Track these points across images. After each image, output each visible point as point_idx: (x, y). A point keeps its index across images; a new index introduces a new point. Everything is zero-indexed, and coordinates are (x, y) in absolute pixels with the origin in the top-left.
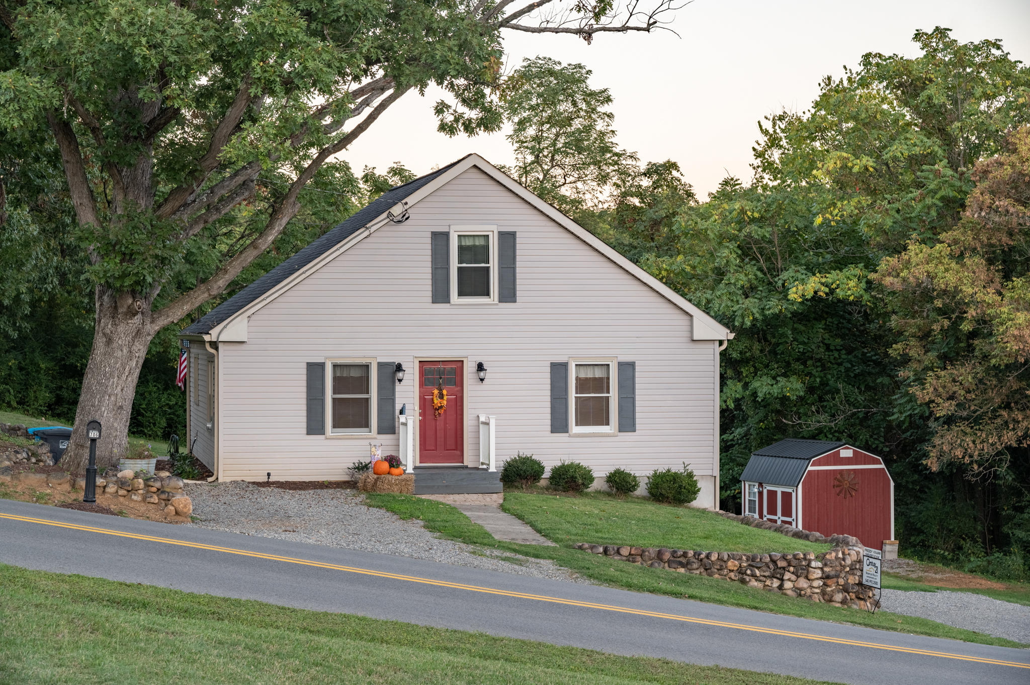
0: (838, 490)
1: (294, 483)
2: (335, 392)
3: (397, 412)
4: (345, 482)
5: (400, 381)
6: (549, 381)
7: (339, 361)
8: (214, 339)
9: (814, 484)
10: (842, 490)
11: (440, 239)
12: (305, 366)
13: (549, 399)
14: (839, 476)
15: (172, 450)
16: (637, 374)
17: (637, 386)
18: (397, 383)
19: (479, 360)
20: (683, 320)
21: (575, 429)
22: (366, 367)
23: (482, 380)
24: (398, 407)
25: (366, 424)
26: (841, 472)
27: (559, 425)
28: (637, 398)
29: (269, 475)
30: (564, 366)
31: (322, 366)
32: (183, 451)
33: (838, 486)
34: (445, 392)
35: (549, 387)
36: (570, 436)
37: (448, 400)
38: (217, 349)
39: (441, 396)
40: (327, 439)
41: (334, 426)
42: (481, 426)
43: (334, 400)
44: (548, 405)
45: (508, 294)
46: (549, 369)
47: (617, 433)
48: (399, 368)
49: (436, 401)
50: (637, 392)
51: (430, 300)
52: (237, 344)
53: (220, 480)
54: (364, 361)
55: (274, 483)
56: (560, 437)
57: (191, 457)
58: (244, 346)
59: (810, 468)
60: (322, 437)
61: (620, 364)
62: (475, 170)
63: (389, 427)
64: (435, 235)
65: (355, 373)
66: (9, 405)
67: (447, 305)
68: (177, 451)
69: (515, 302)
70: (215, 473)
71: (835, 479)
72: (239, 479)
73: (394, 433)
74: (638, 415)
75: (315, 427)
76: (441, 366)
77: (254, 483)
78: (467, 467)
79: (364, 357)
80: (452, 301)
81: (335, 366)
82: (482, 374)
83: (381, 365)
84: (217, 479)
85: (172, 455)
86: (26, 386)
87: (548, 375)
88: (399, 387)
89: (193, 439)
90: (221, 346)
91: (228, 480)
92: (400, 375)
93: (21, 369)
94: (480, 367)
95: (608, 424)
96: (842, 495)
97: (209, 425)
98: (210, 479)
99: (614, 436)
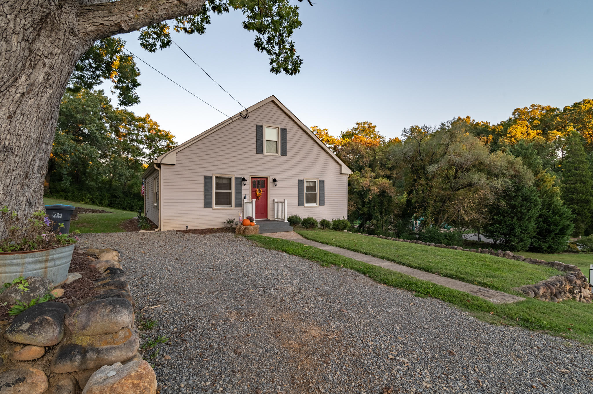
1: (198, 230)
2: (216, 189)
3: (243, 198)
4: (222, 228)
5: (245, 185)
6: (297, 187)
7: (218, 176)
8: (159, 162)
12: (203, 177)
13: (297, 193)
15: (139, 215)
16: (325, 185)
17: (325, 189)
18: (243, 186)
19: (274, 177)
20: (338, 167)
21: (306, 205)
22: (230, 179)
23: (276, 185)
24: (243, 196)
25: (229, 203)
27: (301, 204)
28: (325, 193)
29: (187, 227)
30: (303, 181)
31: (211, 177)
32: (143, 215)
34: (261, 190)
35: (297, 189)
36: (304, 207)
37: (262, 193)
38: (160, 168)
39: (260, 192)
40: (213, 209)
41: (216, 204)
42: (275, 204)
43: (216, 192)
44: (297, 195)
45: (284, 153)
46: (297, 182)
48: (244, 179)
49: (257, 194)
50: (325, 191)
51: (256, 152)
52: (170, 166)
53: (162, 230)
54: (229, 176)
55: (190, 230)
56: (301, 208)
57: (146, 217)
58: (174, 167)
60: (211, 209)
61: (320, 181)
62: (272, 103)
63: (240, 204)
64: (257, 126)
65: (225, 182)
66: (97, 204)
67: (262, 155)
68: (140, 215)
69: (286, 156)
70: (159, 227)
72: (171, 229)
73: (242, 207)
74: (325, 199)
75: (207, 204)
76: (259, 180)
77: (179, 231)
78: (269, 220)
79: (229, 174)
80: (264, 153)
81: (217, 178)
82: (276, 183)
83: (236, 178)
84: (160, 229)
85: (139, 217)
86: (102, 200)
87: (297, 184)
88: (244, 188)
89: (146, 212)
90: (162, 166)
91: (166, 230)
92: (245, 182)
93: (100, 195)
94: (275, 180)
95: (315, 203)
97: (156, 204)
98: (156, 230)
99: (318, 207)
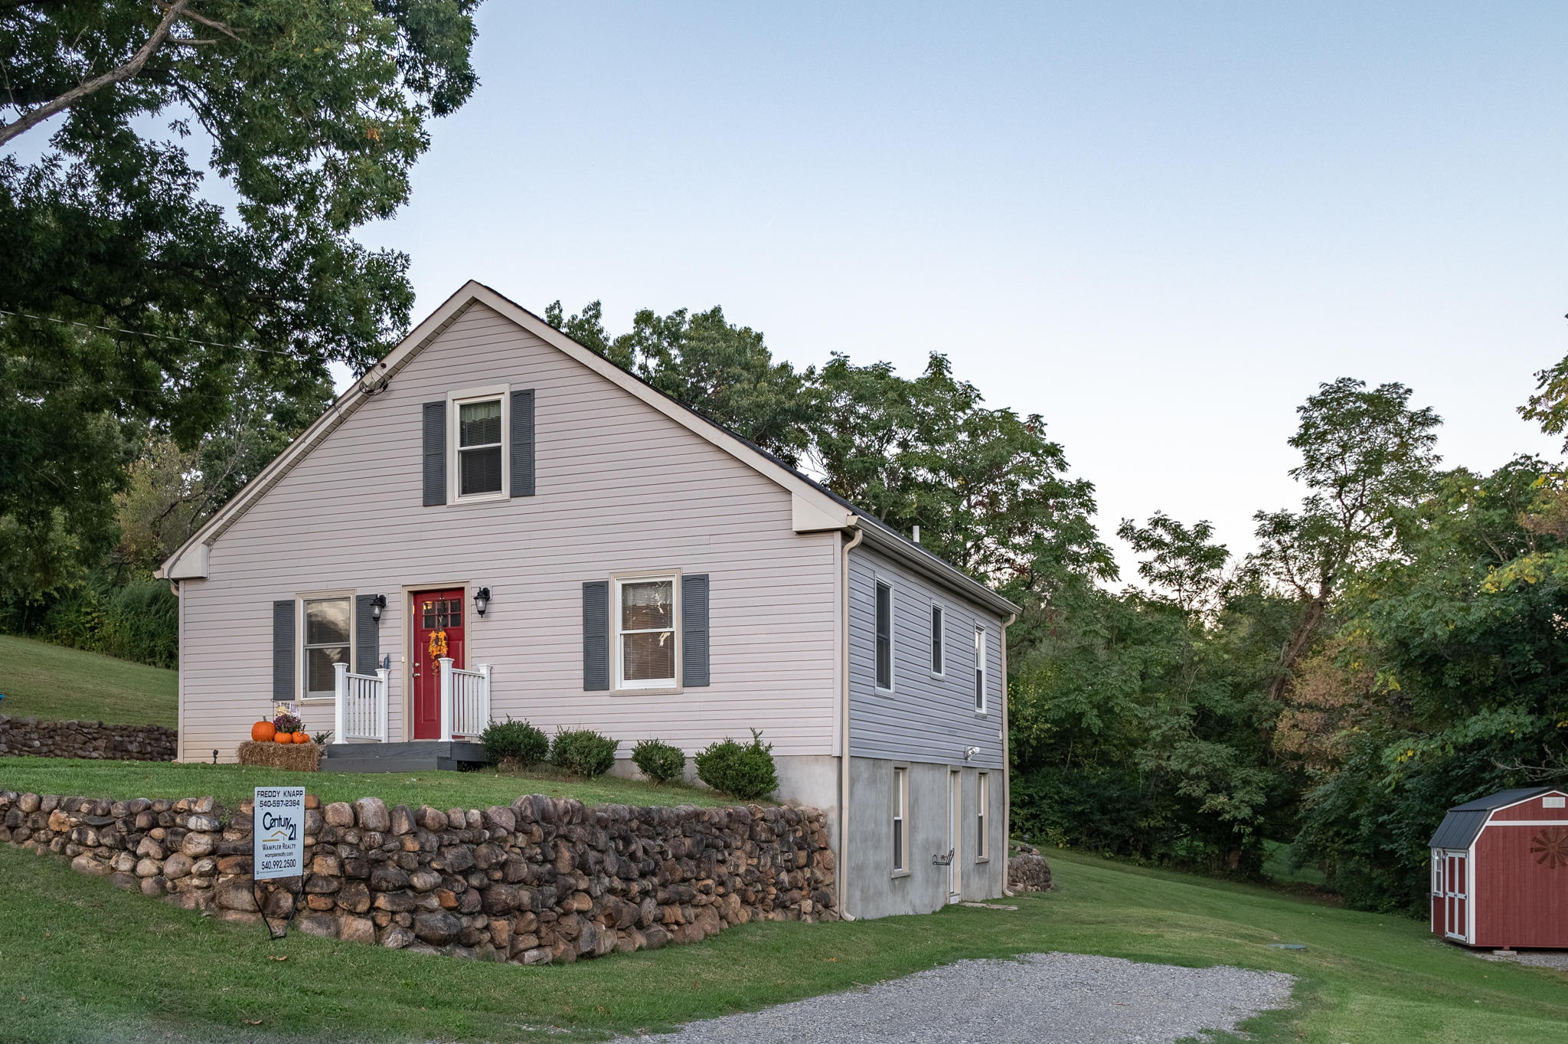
0: (1540, 855)
2: (309, 641)
5: (376, 619)
6: (580, 611)
7: (312, 598)
8: (165, 576)
9: (1495, 846)
10: (1547, 855)
11: (434, 412)
12: (272, 605)
13: (581, 638)
14: (1540, 836)
16: (711, 595)
17: (711, 614)
19: (484, 584)
20: (777, 501)
23: (490, 614)
24: (382, 659)
26: (1544, 830)
27: (596, 677)
28: (711, 633)
29: (216, 753)
30: (604, 587)
31: (293, 604)
33: (1537, 850)
34: (442, 635)
35: (580, 620)
36: (607, 695)
37: (449, 647)
41: (312, 688)
44: (581, 647)
45: (524, 487)
46: (580, 593)
47: (680, 689)
48: (376, 602)
49: (431, 649)
50: (711, 624)
51: (420, 501)
52: (197, 581)
54: (341, 595)
56: (594, 697)
58: (206, 585)
59: (1488, 823)
61: (687, 580)
62: (476, 308)
64: (428, 408)
67: (443, 508)
69: (533, 494)
71: (1535, 839)
74: (712, 660)
75: (282, 689)
79: (342, 590)
80: (449, 502)
81: (307, 604)
82: (481, 604)
83: (360, 600)
87: (580, 603)
88: (383, 630)
90: (182, 585)
91: (188, 762)
92: (376, 611)
94: (484, 595)
95: (668, 675)
96: (1547, 863)
99: (675, 694)
